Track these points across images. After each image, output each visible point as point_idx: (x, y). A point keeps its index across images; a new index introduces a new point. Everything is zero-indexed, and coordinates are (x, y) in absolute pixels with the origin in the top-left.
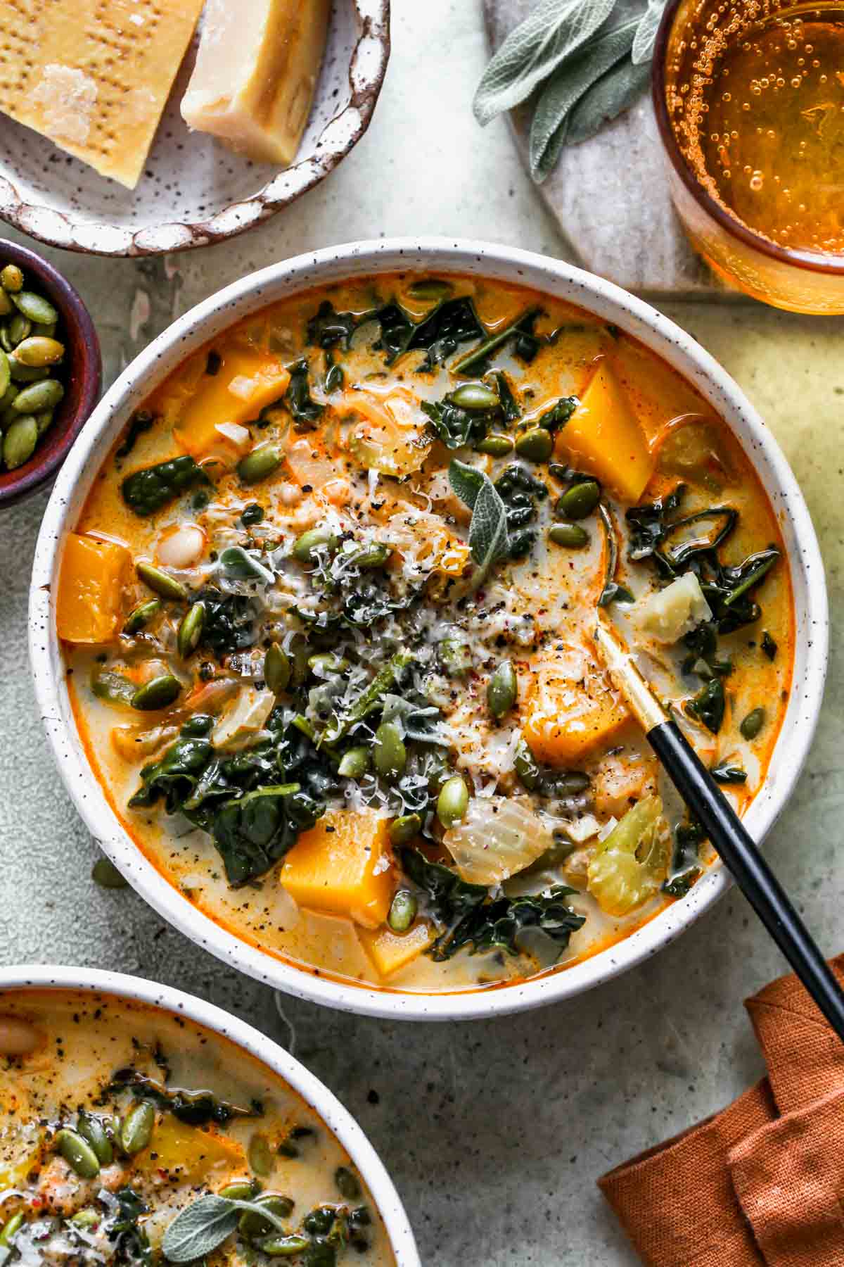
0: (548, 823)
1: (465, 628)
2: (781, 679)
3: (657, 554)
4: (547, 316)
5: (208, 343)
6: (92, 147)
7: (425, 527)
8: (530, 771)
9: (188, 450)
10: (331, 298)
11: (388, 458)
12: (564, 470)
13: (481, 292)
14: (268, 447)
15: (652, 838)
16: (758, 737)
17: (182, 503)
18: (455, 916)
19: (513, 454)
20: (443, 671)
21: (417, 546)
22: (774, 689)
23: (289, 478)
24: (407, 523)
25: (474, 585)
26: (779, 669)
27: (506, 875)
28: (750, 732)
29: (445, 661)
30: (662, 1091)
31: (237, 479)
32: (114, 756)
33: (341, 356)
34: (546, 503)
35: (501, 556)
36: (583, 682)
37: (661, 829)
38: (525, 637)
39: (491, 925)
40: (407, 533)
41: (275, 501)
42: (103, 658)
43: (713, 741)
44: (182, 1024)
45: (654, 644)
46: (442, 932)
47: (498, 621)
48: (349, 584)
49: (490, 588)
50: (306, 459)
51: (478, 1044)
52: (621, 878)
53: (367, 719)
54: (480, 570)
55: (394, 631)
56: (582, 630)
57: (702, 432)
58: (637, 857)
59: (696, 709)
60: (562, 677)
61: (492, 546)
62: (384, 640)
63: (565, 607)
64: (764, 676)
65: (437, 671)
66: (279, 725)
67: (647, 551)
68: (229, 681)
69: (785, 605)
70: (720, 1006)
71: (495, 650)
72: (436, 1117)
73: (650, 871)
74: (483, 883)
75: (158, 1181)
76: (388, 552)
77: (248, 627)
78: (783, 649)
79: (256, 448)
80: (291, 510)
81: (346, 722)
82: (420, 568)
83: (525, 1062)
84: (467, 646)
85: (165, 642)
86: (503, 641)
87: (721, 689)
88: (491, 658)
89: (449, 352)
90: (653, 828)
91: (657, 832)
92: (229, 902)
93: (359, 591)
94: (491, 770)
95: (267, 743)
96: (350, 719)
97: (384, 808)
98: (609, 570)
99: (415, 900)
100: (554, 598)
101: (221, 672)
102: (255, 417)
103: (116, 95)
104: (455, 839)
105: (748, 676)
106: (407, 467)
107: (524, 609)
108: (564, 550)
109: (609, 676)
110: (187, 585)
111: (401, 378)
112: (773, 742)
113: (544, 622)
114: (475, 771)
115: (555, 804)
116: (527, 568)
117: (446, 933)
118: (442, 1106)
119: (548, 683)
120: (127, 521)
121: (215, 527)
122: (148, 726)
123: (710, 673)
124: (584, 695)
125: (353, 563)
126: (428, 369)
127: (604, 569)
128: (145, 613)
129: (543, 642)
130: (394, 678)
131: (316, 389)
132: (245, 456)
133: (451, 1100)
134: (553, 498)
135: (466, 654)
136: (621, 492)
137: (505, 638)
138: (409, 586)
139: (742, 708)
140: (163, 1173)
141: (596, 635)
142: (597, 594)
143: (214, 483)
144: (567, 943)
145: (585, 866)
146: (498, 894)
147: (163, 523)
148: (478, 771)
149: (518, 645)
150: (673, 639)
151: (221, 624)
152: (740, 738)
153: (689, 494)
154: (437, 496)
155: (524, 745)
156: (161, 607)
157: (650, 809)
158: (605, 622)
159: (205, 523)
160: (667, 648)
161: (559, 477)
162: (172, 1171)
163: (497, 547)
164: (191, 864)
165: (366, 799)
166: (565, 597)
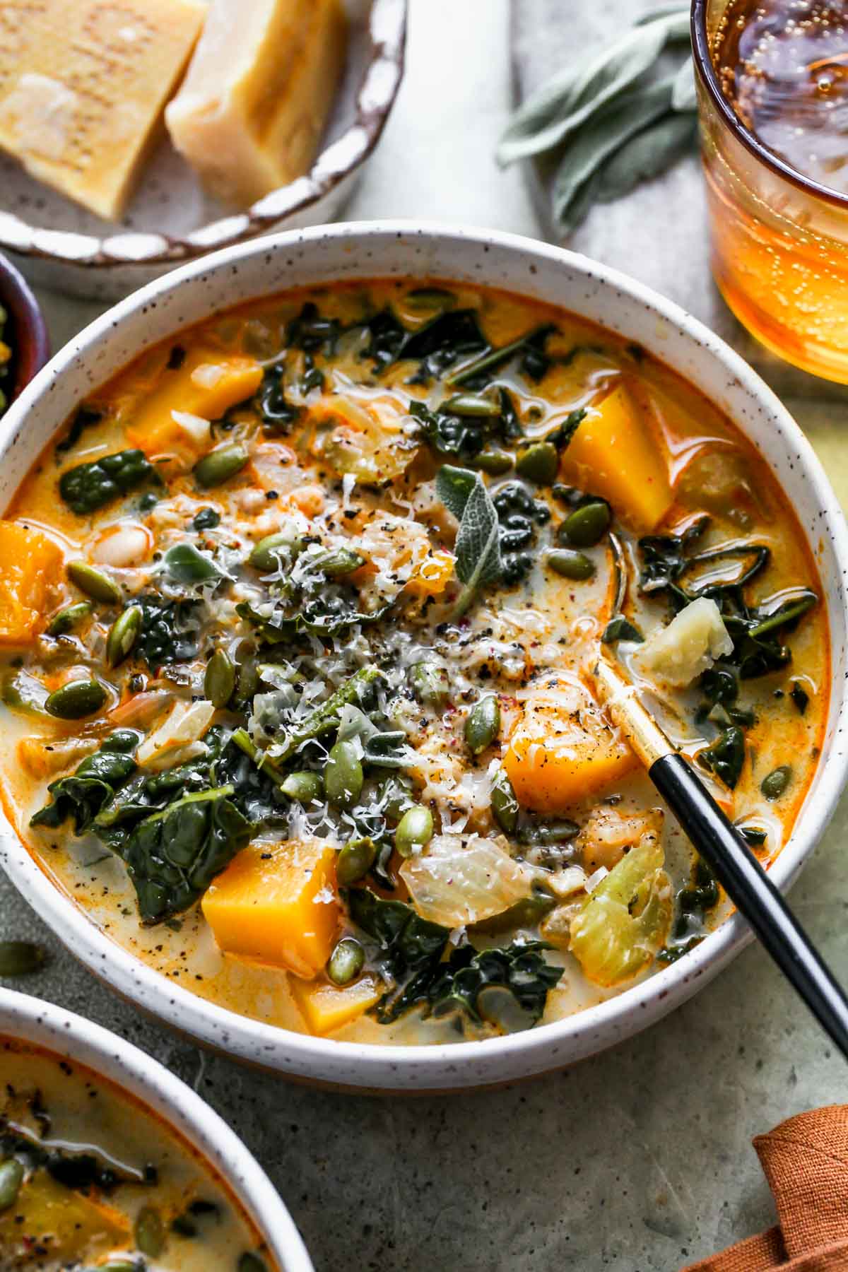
0: (528, 872)
1: (443, 654)
2: (812, 735)
3: (673, 586)
4: (561, 334)
5: (174, 337)
6: (64, 163)
7: (404, 535)
8: (508, 805)
9: (138, 446)
10: (316, 300)
11: (368, 461)
12: (571, 492)
13: (488, 304)
14: (230, 448)
15: (649, 892)
16: (783, 798)
17: (127, 503)
18: (409, 971)
19: (513, 473)
20: (415, 696)
21: (394, 554)
22: (803, 745)
23: (253, 484)
24: (384, 529)
25: (457, 610)
26: (809, 723)
27: (473, 918)
28: (771, 791)
29: (417, 683)
30: (648, 1253)
31: (193, 481)
32: (20, 771)
33: (324, 361)
34: (547, 528)
35: (491, 577)
36: (577, 713)
37: (662, 884)
38: (513, 667)
39: (450, 977)
40: (383, 541)
41: (234, 508)
42: (18, 663)
43: (728, 795)
44: (69, 1072)
45: (664, 687)
46: (391, 987)
47: (484, 649)
48: (311, 590)
49: (475, 615)
50: (274, 464)
51: (429, 1184)
52: (610, 931)
53: (320, 736)
54: (466, 591)
55: (359, 644)
56: (581, 667)
57: (732, 460)
58: (630, 912)
59: (710, 758)
60: (553, 706)
61: (481, 561)
62: (348, 653)
63: (562, 642)
64: (793, 731)
65: (406, 696)
66: (217, 742)
67: (661, 582)
68: (163, 692)
69: (821, 654)
70: (724, 1159)
71: (477, 682)
72: (372, 1265)
73: (645, 930)
74: (444, 923)
75: (21, 1251)
76: (360, 560)
77: (190, 637)
78: (815, 703)
79: (216, 449)
80: (251, 518)
81: (295, 737)
82: (395, 577)
83: (484, 1208)
84: (444, 671)
85: (92, 647)
86: (487, 672)
87: (740, 738)
88: (471, 690)
89: (446, 364)
90: (652, 881)
91: (656, 887)
92: (139, 941)
93: (322, 598)
94: (463, 803)
95: (202, 758)
96: (299, 734)
97: (332, 836)
98: (616, 601)
99: (361, 952)
100: (550, 631)
101: (154, 683)
102: (220, 415)
103: (96, 110)
104: (413, 870)
105: (774, 731)
106: (390, 470)
107: (514, 638)
108: (565, 581)
109: (608, 713)
110: (124, 586)
111: (389, 388)
112: (799, 804)
113: (536, 656)
114: (443, 802)
115: (536, 851)
116: (520, 596)
117: (395, 990)
118: (380, 1253)
119: (536, 710)
120: (61, 518)
121: (162, 528)
122: (63, 735)
123: (728, 721)
124: (578, 728)
125: (318, 567)
126: (421, 381)
127: (610, 603)
128: (72, 614)
129: (533, 677)
130: (355, 693)
131: (291, 389)
132: (204, 457)
133: (391, 1245)
134: (555, 523)
135: (443, 678)
136: (634, 518)
137: (490, 669)
138: (382, 599)
139: (764, 765)
140: (29, 1242)
141: (596, 669)
142: (600, 628)
143: (166, 484)
144: (541, 1013)
145: (567, 922)
146: (461, 940)
147: (103, 523)
148: (447, 804)
149: (505, 677)
150: (686, 680)
151: (160, 631)
152: (761, 797)
153: (714, 528)
154: (422, 506)
155: (503, 775)
156: (91, 609)
157: (649, 859)
158: (608, 658)
159: (151, 525)
160: (679, 691)
161: (564, 499)
162: (40, 1239)
163: (487, 563)
164: (99, 897)
165: (311, 826)
166: (562, 631)
